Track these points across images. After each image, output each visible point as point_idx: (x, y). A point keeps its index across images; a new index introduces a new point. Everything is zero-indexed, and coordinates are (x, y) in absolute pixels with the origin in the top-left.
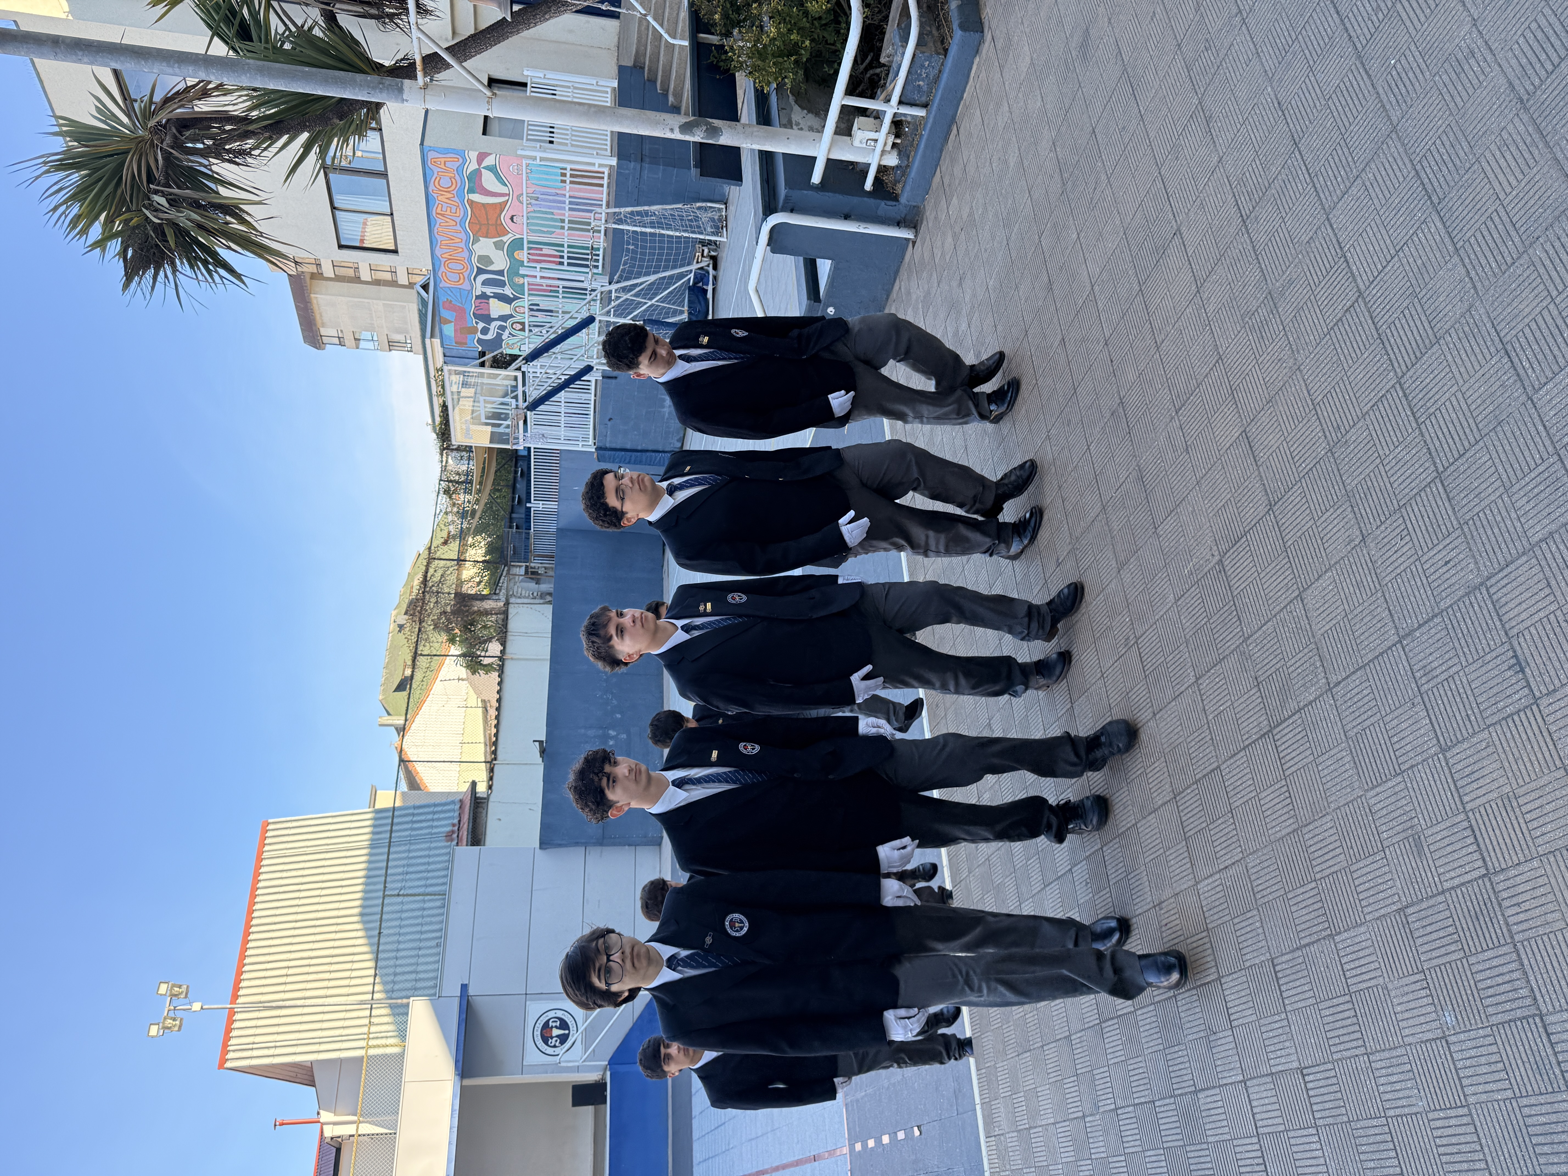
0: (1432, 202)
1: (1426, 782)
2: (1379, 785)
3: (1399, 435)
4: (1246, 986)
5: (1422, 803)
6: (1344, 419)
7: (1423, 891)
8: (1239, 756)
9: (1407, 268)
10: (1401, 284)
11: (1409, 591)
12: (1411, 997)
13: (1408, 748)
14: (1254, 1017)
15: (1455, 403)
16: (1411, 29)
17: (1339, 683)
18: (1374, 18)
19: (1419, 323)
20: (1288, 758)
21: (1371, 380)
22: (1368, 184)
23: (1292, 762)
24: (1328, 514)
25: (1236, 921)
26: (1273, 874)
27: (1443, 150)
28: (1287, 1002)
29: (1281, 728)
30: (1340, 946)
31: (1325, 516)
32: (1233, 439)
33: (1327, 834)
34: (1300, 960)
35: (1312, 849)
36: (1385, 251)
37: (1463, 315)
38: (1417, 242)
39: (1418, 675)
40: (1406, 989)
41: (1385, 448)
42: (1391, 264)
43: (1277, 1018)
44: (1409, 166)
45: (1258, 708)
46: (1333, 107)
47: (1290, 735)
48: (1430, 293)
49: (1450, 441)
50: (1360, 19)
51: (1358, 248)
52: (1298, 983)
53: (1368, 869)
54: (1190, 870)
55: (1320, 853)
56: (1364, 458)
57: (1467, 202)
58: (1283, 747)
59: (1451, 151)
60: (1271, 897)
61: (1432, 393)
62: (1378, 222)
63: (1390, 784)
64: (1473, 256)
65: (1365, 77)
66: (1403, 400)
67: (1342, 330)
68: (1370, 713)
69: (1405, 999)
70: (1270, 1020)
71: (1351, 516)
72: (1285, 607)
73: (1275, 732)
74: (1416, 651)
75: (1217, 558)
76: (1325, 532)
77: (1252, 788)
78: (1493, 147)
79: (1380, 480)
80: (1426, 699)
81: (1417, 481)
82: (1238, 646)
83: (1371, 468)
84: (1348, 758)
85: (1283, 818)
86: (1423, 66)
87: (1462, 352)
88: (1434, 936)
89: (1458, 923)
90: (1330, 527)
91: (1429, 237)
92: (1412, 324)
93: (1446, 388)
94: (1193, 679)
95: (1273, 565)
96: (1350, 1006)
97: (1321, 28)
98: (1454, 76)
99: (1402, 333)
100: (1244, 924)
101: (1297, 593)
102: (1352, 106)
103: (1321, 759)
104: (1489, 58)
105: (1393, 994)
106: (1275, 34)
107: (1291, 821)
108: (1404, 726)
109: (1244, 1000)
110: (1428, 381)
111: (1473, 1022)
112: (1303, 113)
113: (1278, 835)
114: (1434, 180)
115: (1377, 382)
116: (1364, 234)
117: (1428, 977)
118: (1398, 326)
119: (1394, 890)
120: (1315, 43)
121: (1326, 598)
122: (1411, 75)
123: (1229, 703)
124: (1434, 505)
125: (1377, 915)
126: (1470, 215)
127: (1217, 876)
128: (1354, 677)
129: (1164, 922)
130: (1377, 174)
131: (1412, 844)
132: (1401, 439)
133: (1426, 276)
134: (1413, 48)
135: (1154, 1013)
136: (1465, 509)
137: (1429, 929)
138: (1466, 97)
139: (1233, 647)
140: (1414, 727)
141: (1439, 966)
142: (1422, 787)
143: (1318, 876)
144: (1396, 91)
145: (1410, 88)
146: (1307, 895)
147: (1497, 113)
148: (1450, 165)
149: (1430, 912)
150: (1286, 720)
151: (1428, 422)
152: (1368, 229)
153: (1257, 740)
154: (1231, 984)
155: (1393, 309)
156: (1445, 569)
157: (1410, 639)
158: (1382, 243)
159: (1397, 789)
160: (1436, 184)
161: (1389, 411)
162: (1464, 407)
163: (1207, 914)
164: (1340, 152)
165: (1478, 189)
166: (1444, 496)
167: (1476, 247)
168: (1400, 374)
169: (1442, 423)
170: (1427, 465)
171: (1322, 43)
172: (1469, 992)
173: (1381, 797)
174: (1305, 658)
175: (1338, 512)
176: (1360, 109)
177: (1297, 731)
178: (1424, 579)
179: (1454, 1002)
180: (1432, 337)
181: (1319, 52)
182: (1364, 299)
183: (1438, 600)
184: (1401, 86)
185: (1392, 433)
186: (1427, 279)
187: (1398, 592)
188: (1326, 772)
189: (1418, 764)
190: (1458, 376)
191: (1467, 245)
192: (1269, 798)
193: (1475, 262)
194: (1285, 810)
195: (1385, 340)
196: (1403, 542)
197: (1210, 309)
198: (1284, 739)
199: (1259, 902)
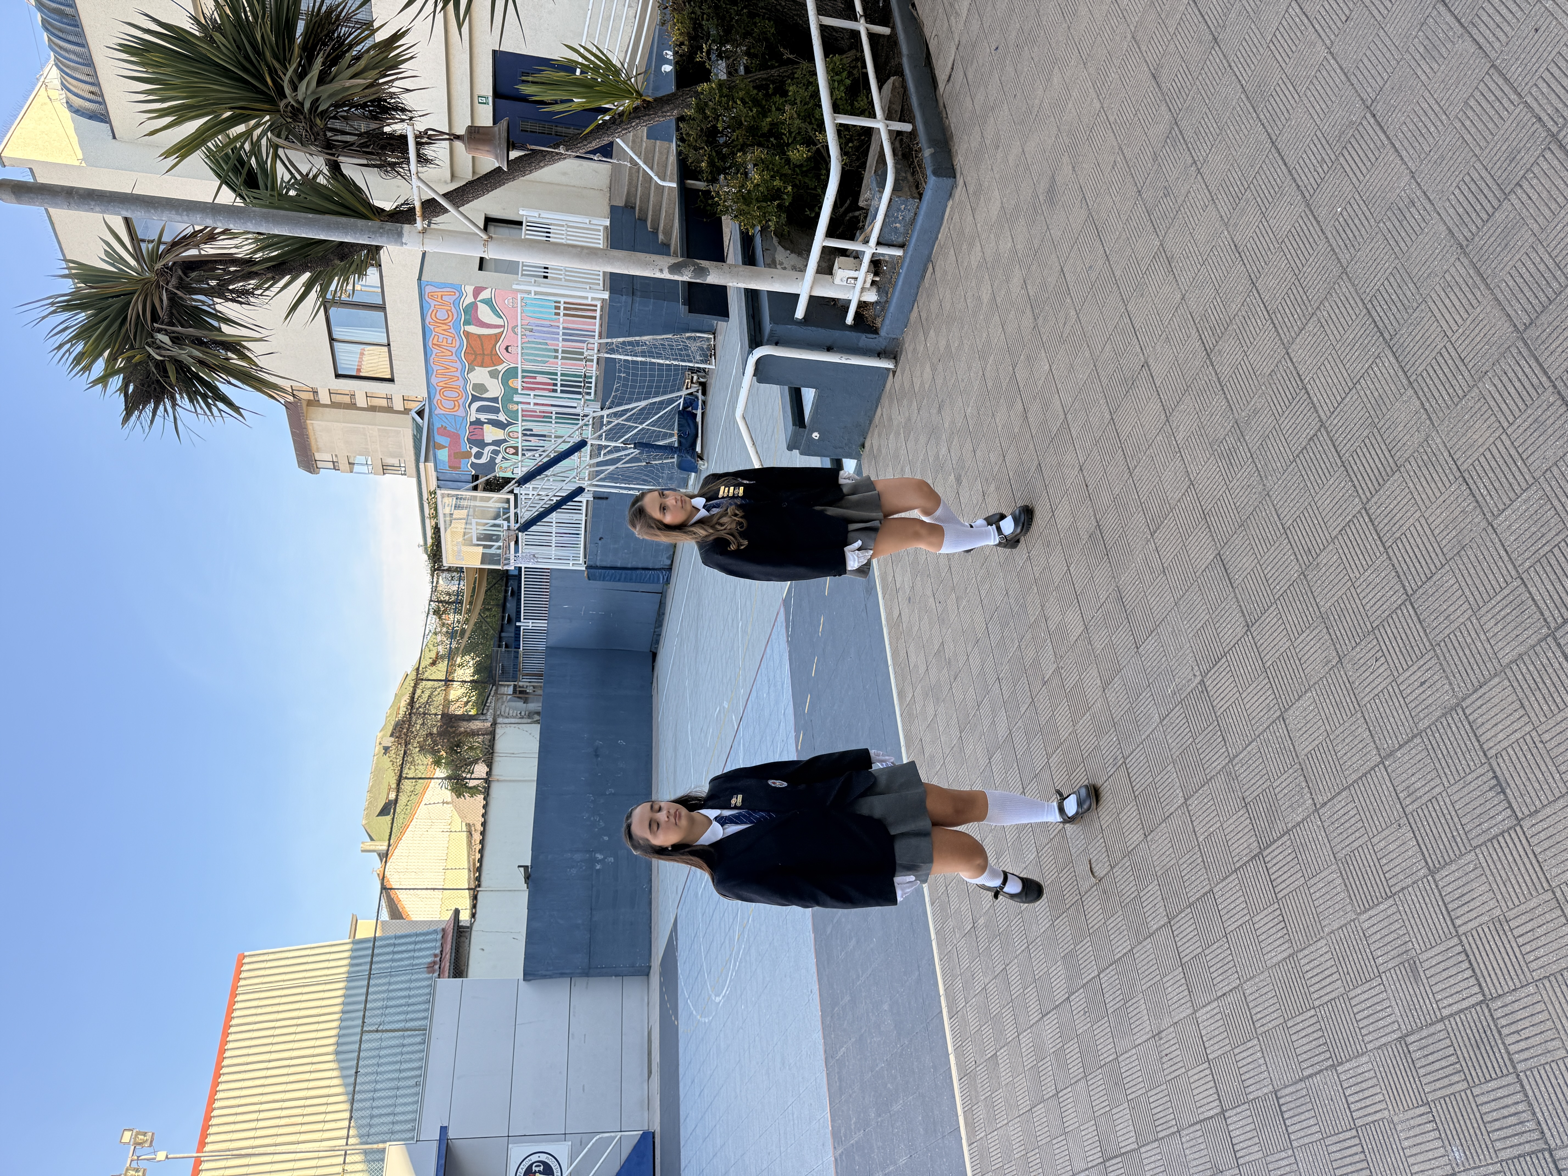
0: (1384, 339)
1: (1417, 905)
2: (1371, 908)
3: (1368, 558)
4: (1250, 1120)
5: (1415, 927)
6: (1314, 542)
7: (1422, 1018)
8: (1231, 878)
9: (1365, 400)
10: (1361, 414)
11: (1388, 711)
12: (1417, 1131)
13: (1397, 870)
14: (1260, 1155)
15: (1419, 528)
16: (1354, 180)
17: (1326, 803)
18: (1320, 170)
19: (1379, 452)
20: (1279, 881)
21: (1338, 506)
22: (1323, 320)
23: (1284, 885)
24: (1305, 635)
25: (1236, 1051)
26: (1271, 1002)
27: (1391, 291)
28: (1292, 1137)
29: (1270, 849)
30: (1343, 1077)
31: (1302, 637)
32: (1208, 561)
33: (1322, 959)
34: (1304, 1092)
35: (1309, 975)
36: (1343, 383)
37: (1421, 445)
38: (1373, 376)
39: (1401, 795)
40: (1412, 1122)
41: (1355, 570)
42: (1349, 396)
43: (1283, 1155)
44: (1360, 304)
45: (1247, 830)
46: (1286, 250)
47: (1280, 857)
48: (1388, 424)
49: (1417, 564)
50: (1306, 170)
51: (1317, 381)
52: (1303, 1117)
53: (1366, 996)
54: (1188, 998)
55: (1317, 979)
56: (1336, 581)
57: (1417, 338)
58: (1275, 869)
59: (1399, 292)
60: (1270, 1026)
61: (1397, 518)
62: (1335, 356)
63: (1382, 907)
64: (1426, 389)
65: (1314, 223)
66: (1370, 524)
67: (1307, 457)
68: (1357, 834)
69: (1412, 1133)
70: (1277, 1156)
71: (1327, 637)
72: (1268, 727)
73: (1265, 854)
74: (1399, 771)
75: (1199, 678)
76: (1302, 653)
77: (1246, 911)
78: (1438, 288)
79: (1352, 602)
80: (1412, 821)
81: (1388, 603)
82: (1224, 767)
83: (1343, 590)
84: (1340, 881)
85: (1278, 943)
86: (1368, 213)
87: (1422, 479)
88: (1437, 1066)
89: (1459, 1052)
90: (1307, 648)
91: (1384, 371)
92: (1373, 452)
93: (1409, 514)
94: (1182, 800)
95: (1254, 685)
96: (1357, 1141)
97: (1271, 178)
98: (1397, 224)
99: (1364, 461)
100: (1245, 1054)
101: (1278, 713)
102: (1303, 249)
103: (1312, 882)
104: (1428, 206)
105: (1399, 1128)
106: (1228, 183)
107: (1286, 945)
108: (1391, 847)
109: (1249, 1135)
110: (1392, 506)
111: (1482, 1157)
112: (1259, 255)
113: (1275, 960)
114: (1384, 317)
115: (1344, 507)
116: (1322, 367)
117: (1434, 1110)
118: (1360, 454)
119: (1393, 1018)
120: (1266, 191)
121: (1308, 718)
122: (1357, 221)
123: (1219, 824)
124: (1406, 627)
125: (1377, 1044)
126: (1421, 351)
127: (1215, 1004)
128: (1339, 798)
129: (1164, 1053)
130: (1331, 312)
131: (1409, 970)
132: (1370, 563)
133: (1383, 407)
134: (1357, 197)
135: (1158, 1150)
136: (1437, 631)
137: (1431, 1058)
138: (1409, 243)
139: (1219, 767)
140: (1403, 849)
141: (1444, 1098)
142: (1414, 910)
143: (1317, 1003)
144: (1343, 236)
145: (1357, 233)
146: (1307, 1023)
147: (1439, 257)
148: (1399, 304)
149: (1431, 1040)
150: (1275, 841)
151: (1394, 546)
152: (1326, 362)
153: (1248, 862)
154: (1235, 1119)
155: (1354, 438)
156: (1421, 689)
157: (1391, 759)
158: (1339, 376)
159: (1389, 912)
160: (1387, 322)
161: (1357, 536)
162: (1428, 532)
163: (1207, 1045)
164: (1295, 291)
165: (1426, 327)
166: (1415, 619)
167: (1428, 380)
168: (1365, 501)
169: (1408, 547)
170: (1397, 587)
171: (1272, 191)
172: (1475, 1125)
173: (1374, 920)
174: (1291, 779)
175: (1314, 633)
176: (1311, 252)
177: (1286, 853)
178: (1401, 699)
179: (1461, 1136)
180: (1393, 465)
181: (1271, 200)
182: (1326, 428)
183: (1416, 720)
184: (1349, 232)
185: (1361, 557)
186: (1384, 410)
187: (1376, 712)
188: (1318, 894)
189: (1408, 886)
190: (1420, 502)
191: (1420, 379)
192: (1263, 923)
193: (1429, 395)
194: (1280, 934)
195: (1348, 467)
196: (1378, 664)
197: (1180, 437)
198: (1275, 861)
199: (1259, 1031)
